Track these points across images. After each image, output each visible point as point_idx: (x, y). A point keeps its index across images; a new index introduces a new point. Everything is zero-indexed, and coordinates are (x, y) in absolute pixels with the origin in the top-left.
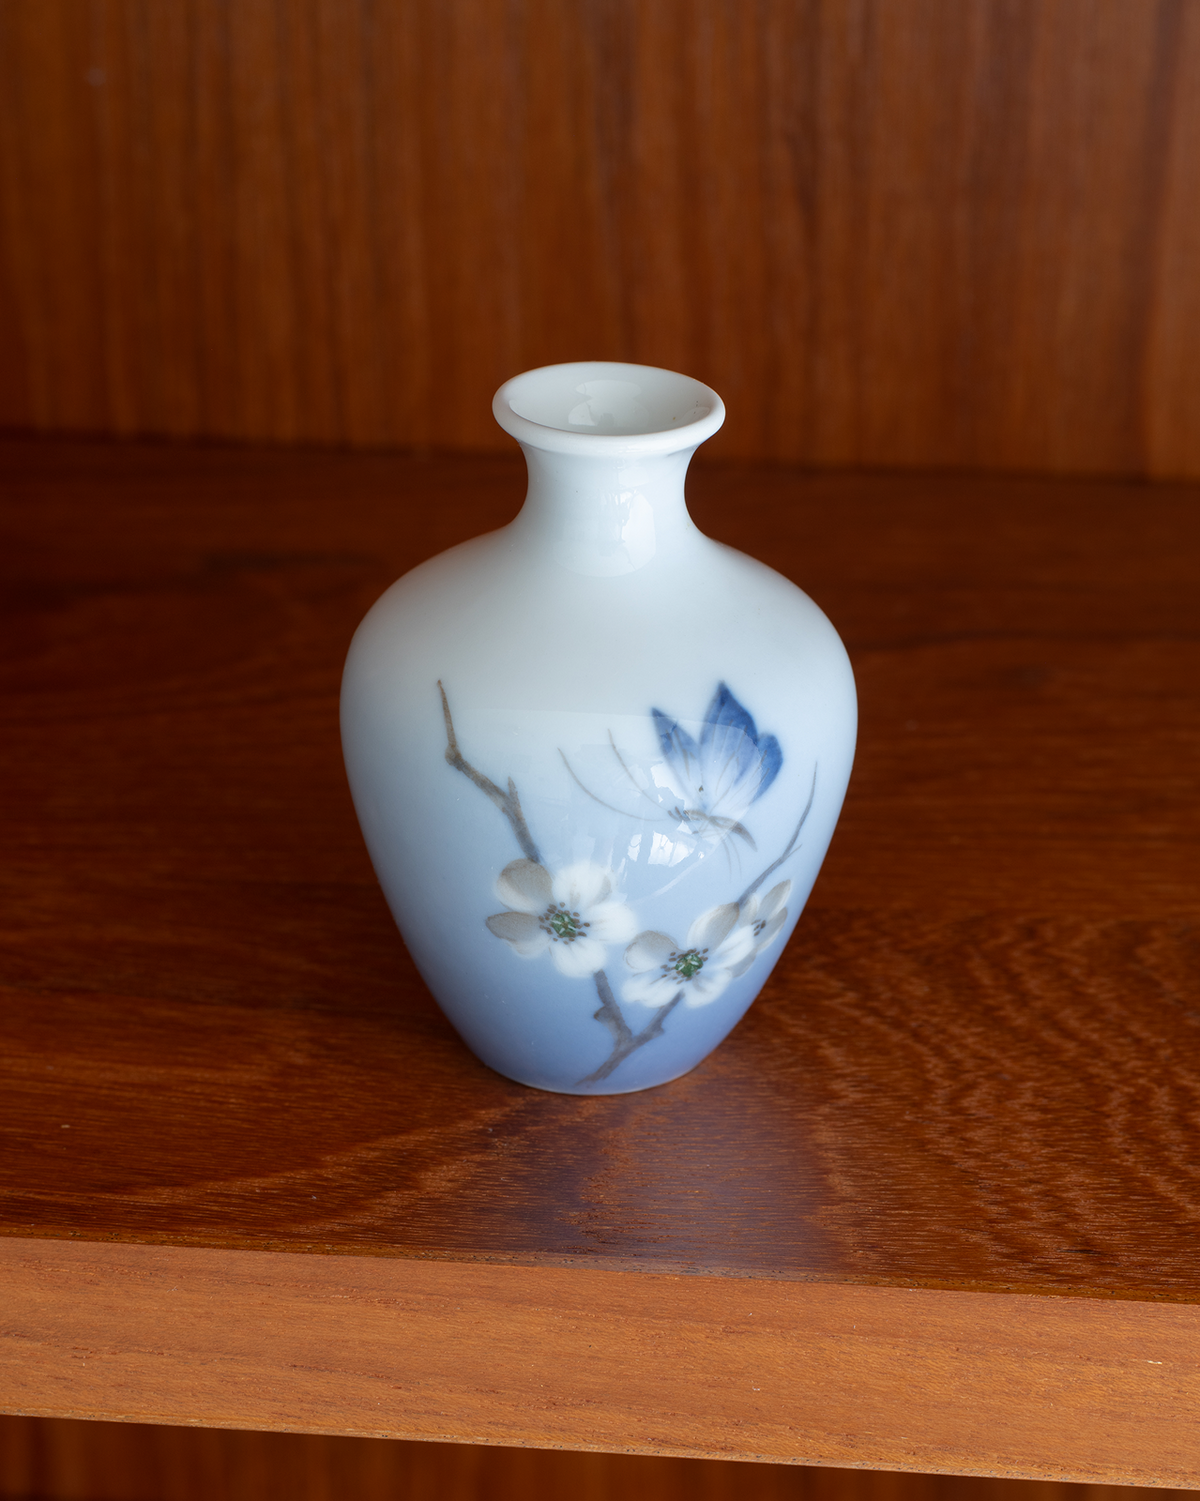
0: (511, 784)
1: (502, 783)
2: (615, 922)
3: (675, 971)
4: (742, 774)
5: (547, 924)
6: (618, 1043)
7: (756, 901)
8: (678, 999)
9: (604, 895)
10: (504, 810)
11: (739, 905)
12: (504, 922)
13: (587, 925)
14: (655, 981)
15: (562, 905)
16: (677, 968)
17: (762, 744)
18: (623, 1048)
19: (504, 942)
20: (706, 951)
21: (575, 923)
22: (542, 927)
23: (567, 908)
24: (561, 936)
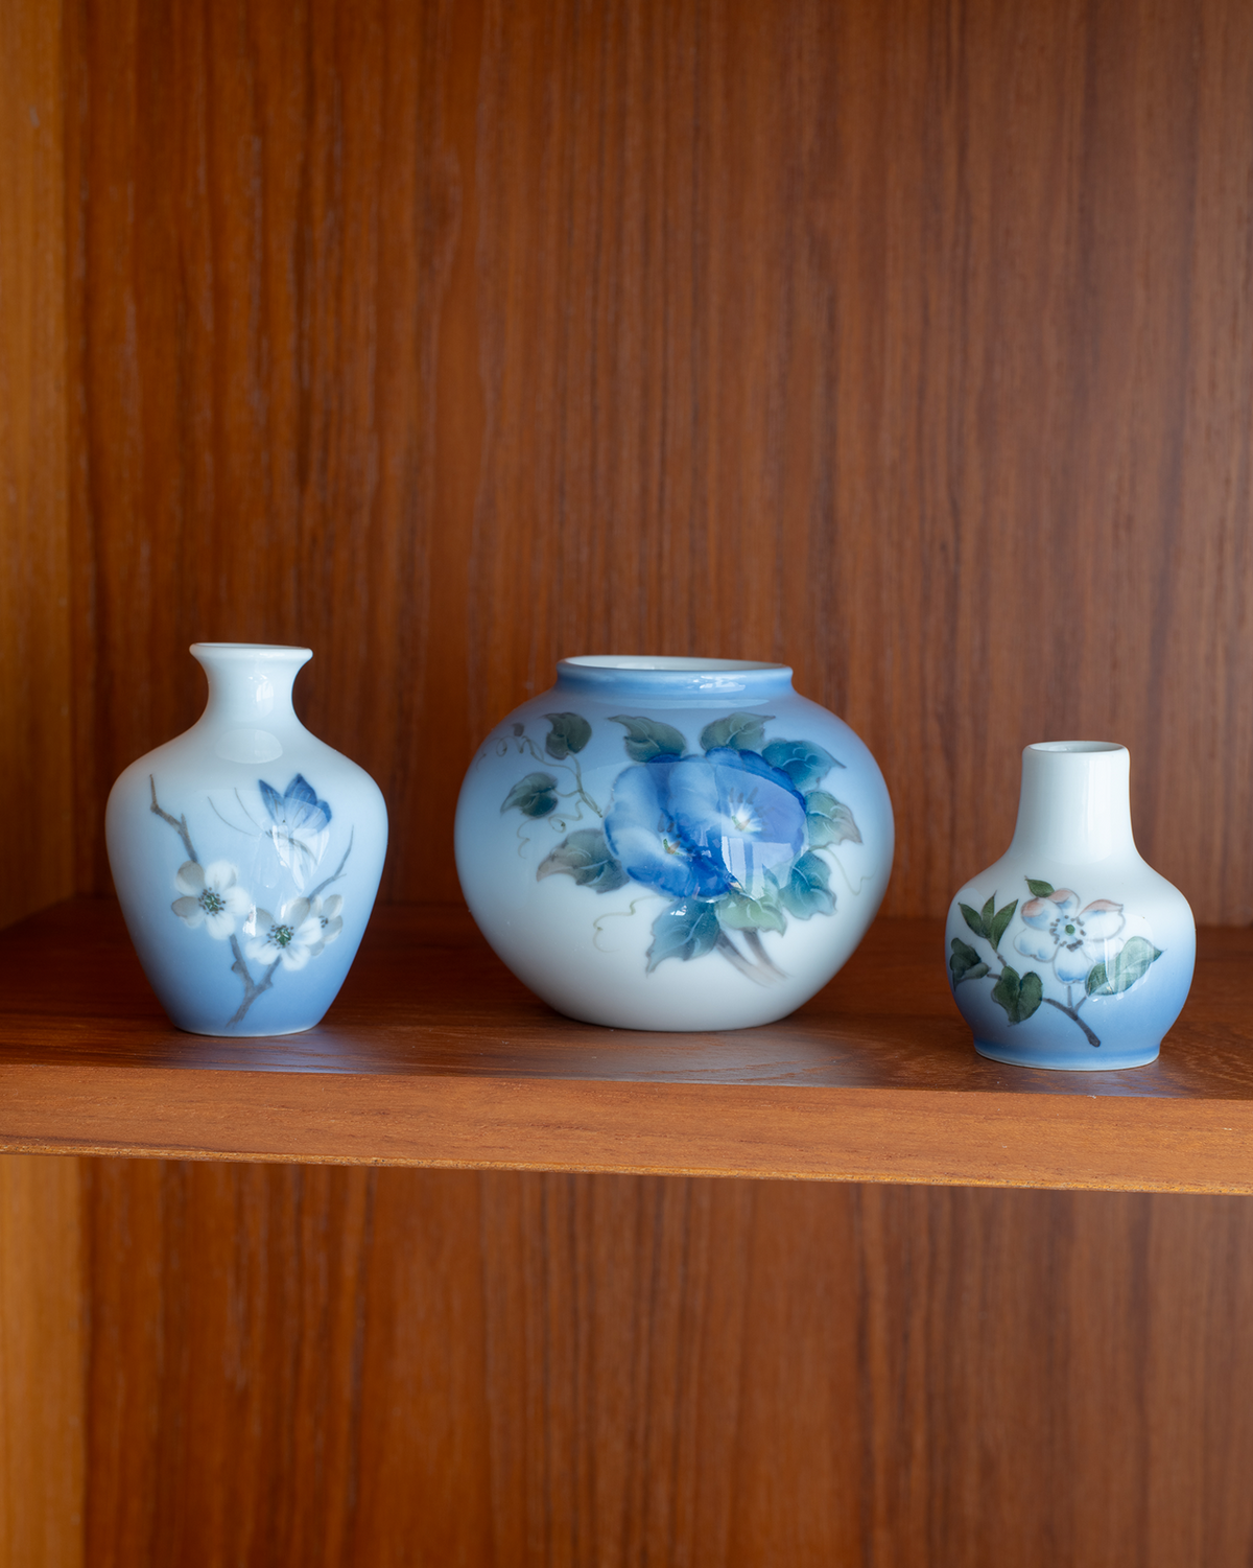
0: (183, 817)
1: (178, 817)
2: (239, 901)
3: (274, 939)
4: (307, 817)
5: (203, 903)
6: (247, 990)
7: (320, 900)
8: (278, 961)
9: (232, 883)
10: (179, 832)
11: (310, 900)
12: (181, 905)
13: (224, 902)
14: (263, 945)
15: (210, 889)
16: (276, 937)
17: (319, 804)
18: (250, 994)
19: (181, 918)
20: (292, 928)
21: (217, 901)
22: (200, 905)
23: (213, 891)
24: (211, 910)
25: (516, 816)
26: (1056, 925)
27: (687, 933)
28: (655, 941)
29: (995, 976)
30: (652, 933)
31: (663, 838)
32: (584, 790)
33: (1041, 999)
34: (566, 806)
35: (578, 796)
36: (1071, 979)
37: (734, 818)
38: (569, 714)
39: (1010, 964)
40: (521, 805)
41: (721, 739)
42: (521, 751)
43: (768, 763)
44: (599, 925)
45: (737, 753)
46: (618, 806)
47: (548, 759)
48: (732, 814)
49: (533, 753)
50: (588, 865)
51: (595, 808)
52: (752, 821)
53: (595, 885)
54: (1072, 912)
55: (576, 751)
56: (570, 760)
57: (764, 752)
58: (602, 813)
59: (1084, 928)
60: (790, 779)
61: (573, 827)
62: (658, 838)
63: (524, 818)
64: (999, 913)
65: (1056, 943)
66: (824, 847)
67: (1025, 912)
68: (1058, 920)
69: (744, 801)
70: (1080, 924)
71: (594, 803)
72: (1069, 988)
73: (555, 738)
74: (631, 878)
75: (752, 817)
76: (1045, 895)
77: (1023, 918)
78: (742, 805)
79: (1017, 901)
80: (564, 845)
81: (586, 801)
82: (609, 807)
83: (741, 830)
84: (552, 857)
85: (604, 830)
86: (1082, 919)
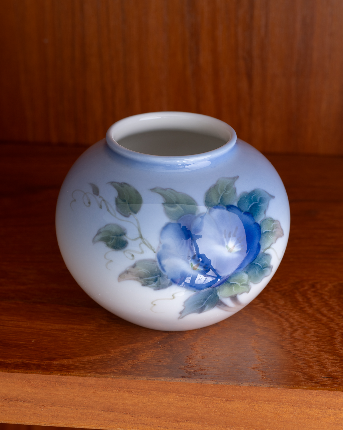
25: (102, 247)
27: (202, 304)
28: (185, 308)
30: (183, 306)
31: (190, 263)
32: (144, 236)
34: (133, 246)
35: (140, 240)
37: (227, 246)
38: (125, 184)
40: (105, 242)
41: (216, 201)
42: (101, 207)
43: (241, 211)
44: (154, 303)
45: (225, 208)
46: (164, 247)
47: (118, 215)
48: (226, 245)
49: (108, 210)
50: (148, 277)
51: (151, 248)
52: (236, 246)
53: (153, 286)
55: (135, 213)
56: (132, 218)
57: (239, 204)
58: (155, 250)
60: (253, 217)
61: (138, 257)
62: (188, 263)
63: (109, 249)
66: (269, 247)
69: (231, 235)
71: (150, 245)
73: (120, 201)
74: (173, 283)
75: (236, 243)
78: (231, 239)
80: (134, 266)
81: (145, 243)
82: (159, 247)
83: (231, 252)
84: (127, 272)
85: (157, 260)
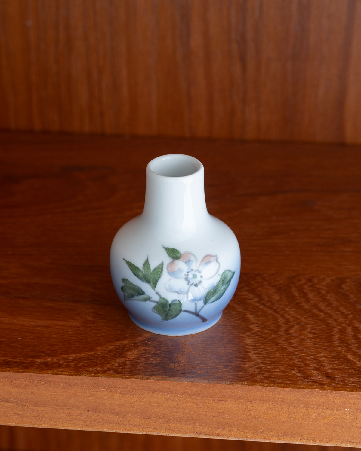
26: (188, 275)
29: (155, 302)
33: (181, 311)
36: (197, 300)
39: (163, 296)
54: (194, 266)
59: (202, 274)
64: (154, 270)
65: (188, 284)
67: (170, 269)
68: (188, 272)
70: (199, 272)
72: (196, 304)
76: (178, 258)
77: (169, 273)
79: (163, 263)
86: (200, 269)
